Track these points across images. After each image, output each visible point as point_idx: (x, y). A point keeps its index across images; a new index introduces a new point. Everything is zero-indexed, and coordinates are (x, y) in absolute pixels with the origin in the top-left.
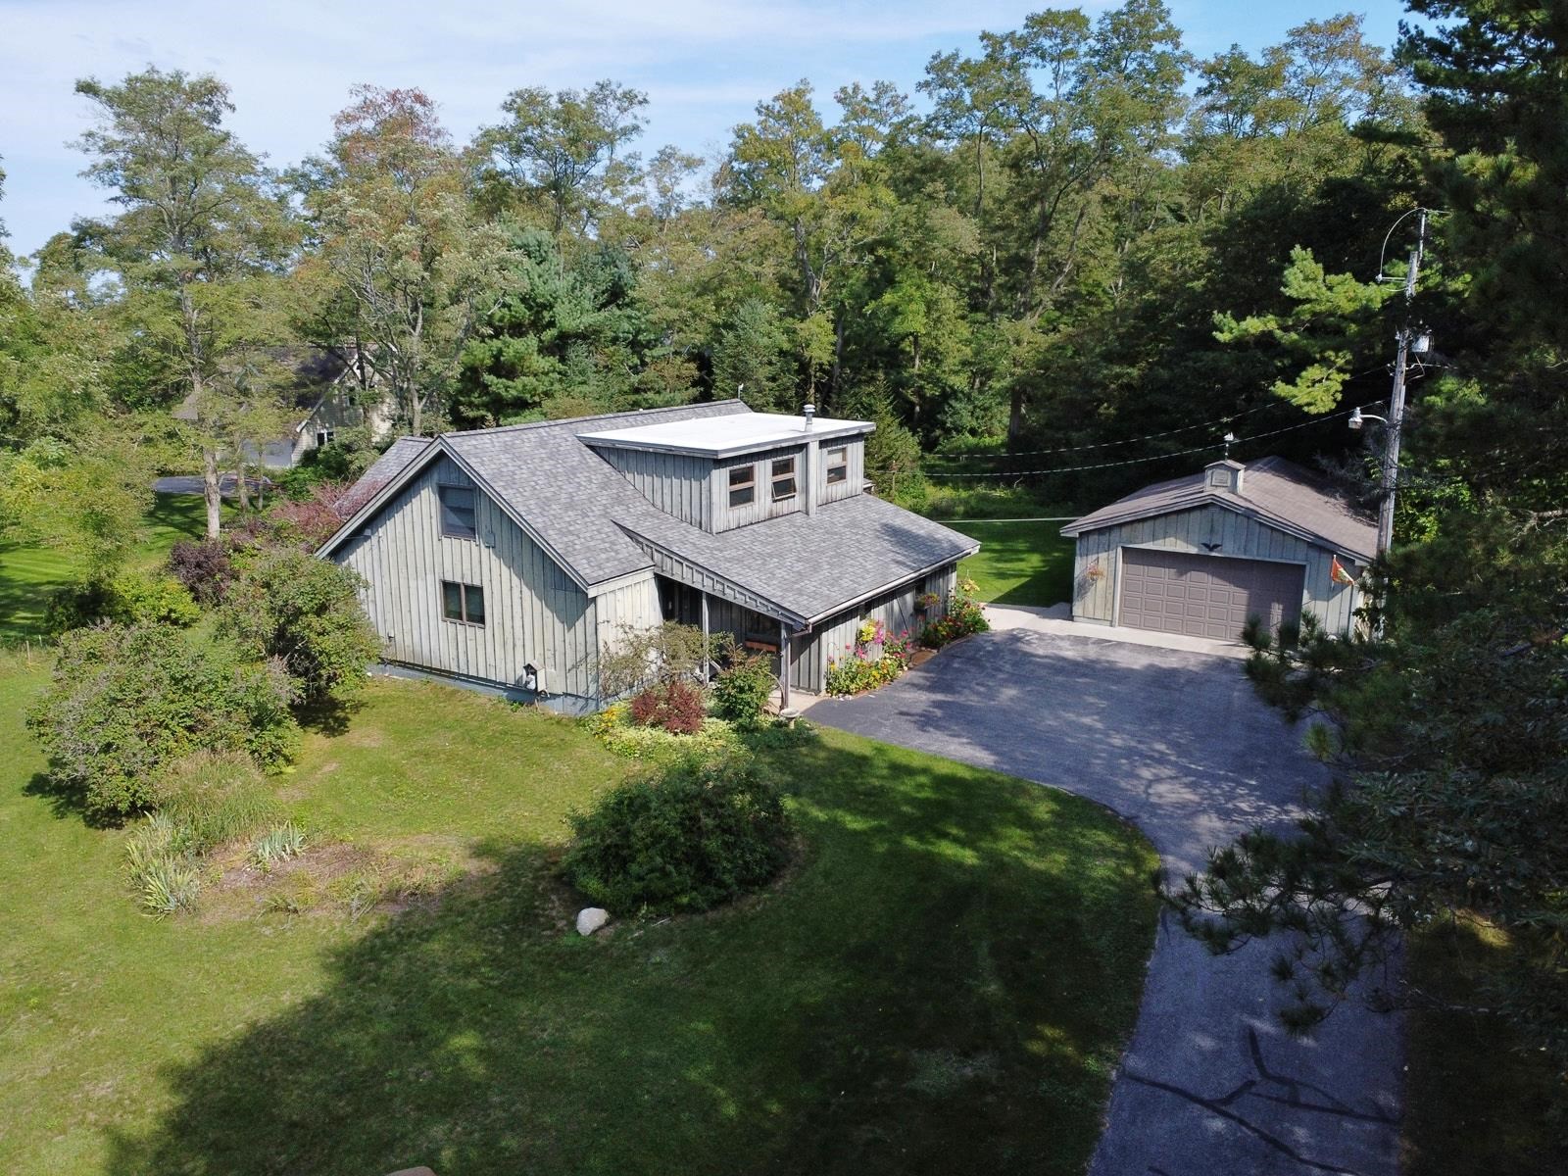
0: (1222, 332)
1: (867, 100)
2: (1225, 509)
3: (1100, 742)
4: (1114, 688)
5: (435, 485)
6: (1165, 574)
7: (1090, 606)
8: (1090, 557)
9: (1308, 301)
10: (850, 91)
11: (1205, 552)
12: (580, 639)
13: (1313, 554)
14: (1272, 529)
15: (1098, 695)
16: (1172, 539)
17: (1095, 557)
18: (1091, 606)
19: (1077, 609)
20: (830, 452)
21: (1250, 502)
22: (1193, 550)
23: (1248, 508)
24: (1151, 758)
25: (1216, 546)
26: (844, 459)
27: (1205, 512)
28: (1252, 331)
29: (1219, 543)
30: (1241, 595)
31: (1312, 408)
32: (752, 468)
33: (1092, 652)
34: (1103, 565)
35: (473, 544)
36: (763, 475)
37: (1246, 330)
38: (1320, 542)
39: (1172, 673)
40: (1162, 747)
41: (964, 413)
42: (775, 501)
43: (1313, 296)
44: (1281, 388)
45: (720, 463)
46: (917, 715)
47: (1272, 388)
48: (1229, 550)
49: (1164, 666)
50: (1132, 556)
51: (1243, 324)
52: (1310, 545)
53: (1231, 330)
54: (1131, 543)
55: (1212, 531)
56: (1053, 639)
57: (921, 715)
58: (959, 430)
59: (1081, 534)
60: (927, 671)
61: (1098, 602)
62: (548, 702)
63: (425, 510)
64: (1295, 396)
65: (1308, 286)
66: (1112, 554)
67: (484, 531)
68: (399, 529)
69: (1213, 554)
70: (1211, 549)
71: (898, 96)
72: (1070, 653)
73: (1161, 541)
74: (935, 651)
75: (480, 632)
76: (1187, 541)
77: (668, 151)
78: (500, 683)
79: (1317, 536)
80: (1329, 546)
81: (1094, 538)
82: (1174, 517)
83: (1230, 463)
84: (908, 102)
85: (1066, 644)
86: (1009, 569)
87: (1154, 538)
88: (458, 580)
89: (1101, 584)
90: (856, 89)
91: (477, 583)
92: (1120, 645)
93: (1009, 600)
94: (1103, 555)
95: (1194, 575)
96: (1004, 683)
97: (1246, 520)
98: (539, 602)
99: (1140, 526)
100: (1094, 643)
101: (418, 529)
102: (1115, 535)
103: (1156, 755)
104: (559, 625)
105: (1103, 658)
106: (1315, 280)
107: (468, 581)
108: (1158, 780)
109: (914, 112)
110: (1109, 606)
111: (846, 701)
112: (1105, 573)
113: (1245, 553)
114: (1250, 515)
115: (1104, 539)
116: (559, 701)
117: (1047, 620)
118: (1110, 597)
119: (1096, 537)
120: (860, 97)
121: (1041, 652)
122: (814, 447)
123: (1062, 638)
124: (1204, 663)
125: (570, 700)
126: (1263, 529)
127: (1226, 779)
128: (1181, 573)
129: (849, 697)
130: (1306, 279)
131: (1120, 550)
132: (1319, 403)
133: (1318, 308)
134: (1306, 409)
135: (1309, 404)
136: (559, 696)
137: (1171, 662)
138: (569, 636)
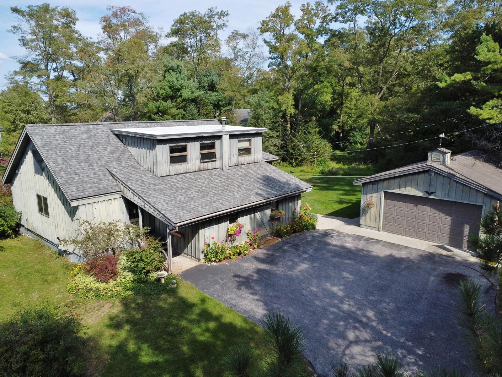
0: (441, 82)
1: (313, 9)
2: (438, 173)
3: (335, 306)
4: (363, 268)
5: (31, 149)
6: (406, 206)
8: (368, 195)
9: (489, 63)
10: (306, 6)
11: (426, 196)
12: (76, 226)
13: (487, 200)
14: (463, 185)
15: (350, 273)
16: (409, 188)
17: (370, 195)
18: (368, 220)
19: (362, 221)
20: (239, 141)
21: (452, 170)
22: (420, 194)
23: (449, 173)
24: (360, 322)
25: (432, 193)
26: (250, 145)
27: (426, 175)
28: (458, 80)
29: (434, 191)
30: (447, 219)
31: (491, 121)
32: (186, 145)
33: (361, 245)
34: (374, 200)
35: (43, 177)
36: (194, 150)
37: (454, 80)
38: (491, 193)
39: (400, 260)
40: (370, 314)
41: (357, 136)
42: (201, 163)
43: (493, 60)
44: (473, 110)
45: (163, 142)
46: (242, 277)
47: (468, 110)
48: (439, 195)
49: (397, 256)
50: (389, 196)
51: (453, 78)
52: (485, 194)
53: (446, 81)
54: (388, 189)
55: (430, 185)
56: (345, 236)
57: (245, 278)
58: (355, 143)
59: (363, 184)
60: (268, 250)
61: (372, 218)
62: (69, 256)
63: (30, 161)
64: (481, 115)
65: (490, 55)
66: (379, 194)
67: (46, 172)
68: (25, 169)
69: (431, 197)
70: (430, 194)
71: (324, 7)
72: (350, 244)
73: (403, 189)
74: (280, 239)
75: (48, 219)
76: (417, 189)
77: (235, 32)
78: (55, 244)
79: (489, 190)
80: (496, 196)
81: (370, 186)
82: (410, 177)
83: (443, 149)
84: (328, 9)
85: (349, 239)
86: (345, 199)
88: (41, 194)
89: (373, 210)
90: (308, 5)
91: (45, 196)
92: (378, 241)
93: (335, 214)
94: (374, 195)
95: (421, 207)
96: (303, 260)
97: (448, 180)
98: (63, 207)
99: (392, 181)
100: (364, 240)
101: (29, 170)
102: (380, 185)
103: (365, 320)
104: (69, 219)
105: (365, 249)
106: (494, 51)
108: (357, 342)
109: (330, 12)
110: (377, 221)
111: (212, 266)
112: (375, 204)
113: (448, 197)
114: (450, 177)
115: (375, 187)
116: (72, 256)
117: (347, 225)
118: (378, 216)
119: (371, 186)
120: (310, 8)
121: (334, 243)
122: (226, 138)
123: (349, 236)
124: (421, 256)
125: (75, 256)
126: (458, 185)
127: (402, 346)
129: (214, 264)
130: (489, 51)
131: (383, 192)
132: (495, 118)
133: (496, 67)
134: (488, 121)
135: (490, 119)
136: (72, 253)
137: (403, 254)
138: (72, 225)
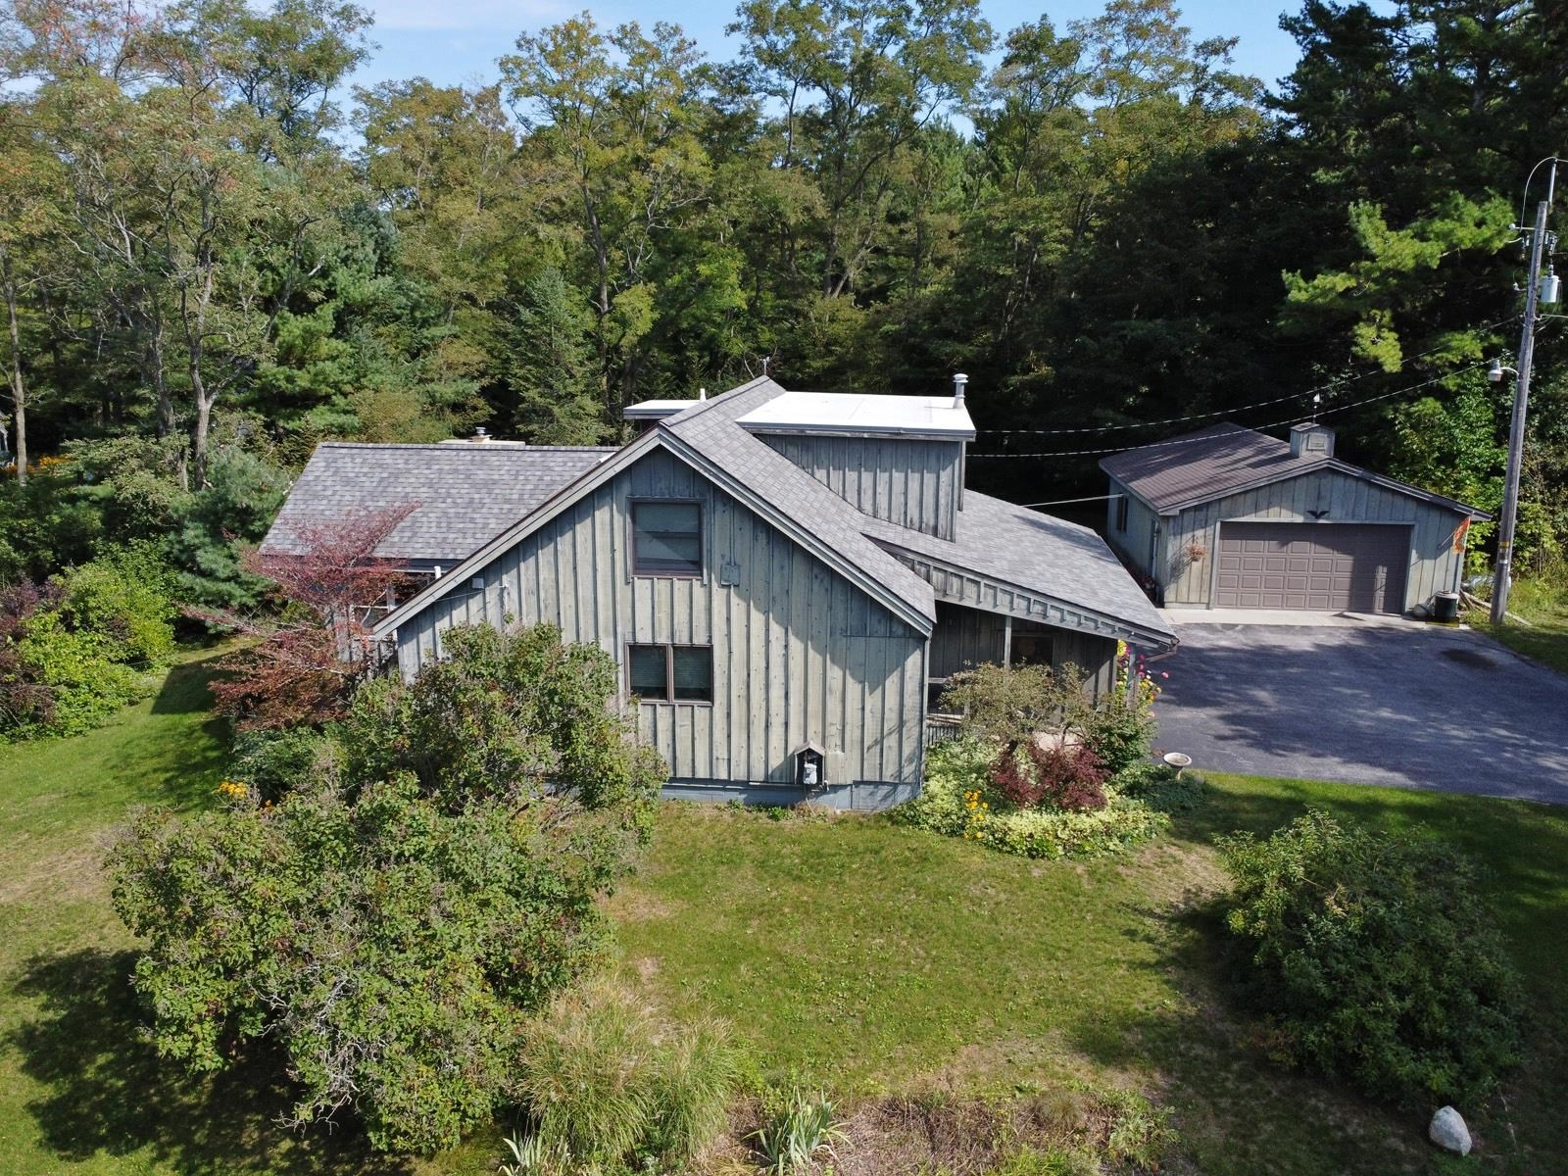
5: (624, 500)
6: (1265, 548)
7: (1184, 590)
8: (1184, 536)
11: (1312, 520)
12: (892, 701)
13: (1422, 512)
16: (1277, 509)
17: (1190, 535)
19: (1169, 595)
22: (1299, 519)
25: (1323, 513)
27: (1312, 478)
29: (1326, 509)
30: (1345, 562)
33: (1243, 639)
34: (1199, 543)
35: (696, 584)
46: (1236, 736)
48: (1336, 516)
50: (1232, 530)
51: (1313, 283)
54: (1230, 517)
55: (1319, 497)
59: (1181, 512)
61: (1194, 584)
62: (825, 797)
63: (602, 539)
66: (1209, 530)
67: (717, 561)
68: (546, 574)
69: (1321, 521)
70: (1318, 516)
72: (1225, 642)
73: (1264, 513)
75: (701, 714)
76: (1293, 510)
78: (736, 783)
81: (1189, 515)
82: (1279, 485)
87: (1256, 509)
88: (663, 639)
89: (1196, 565)
90: (634, 29)
91: (700, 640)
92: (1250, 628)
94: (1199, 533)
95: (1296, 545)
98: (819, 658)
99: (1241, 498)
100: (1225, 629)
101: (585, 571)
102: (1213, 512)
104: (854, 688)
105: (1263, 643)
107: (682, 639)
110: (1206, 587)
113: (1353, 518)
115: (1201, 515)
116: (844, 794)
118: (1207, 577)
119: (1192, 514)
121: (1198, 645)
125: (864, 791)
126: (1373, 491)
128: (1284, 543)
131: (1218, 525)
136: (843, 787)
138: (872, 701)
